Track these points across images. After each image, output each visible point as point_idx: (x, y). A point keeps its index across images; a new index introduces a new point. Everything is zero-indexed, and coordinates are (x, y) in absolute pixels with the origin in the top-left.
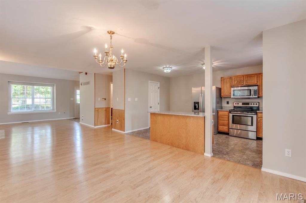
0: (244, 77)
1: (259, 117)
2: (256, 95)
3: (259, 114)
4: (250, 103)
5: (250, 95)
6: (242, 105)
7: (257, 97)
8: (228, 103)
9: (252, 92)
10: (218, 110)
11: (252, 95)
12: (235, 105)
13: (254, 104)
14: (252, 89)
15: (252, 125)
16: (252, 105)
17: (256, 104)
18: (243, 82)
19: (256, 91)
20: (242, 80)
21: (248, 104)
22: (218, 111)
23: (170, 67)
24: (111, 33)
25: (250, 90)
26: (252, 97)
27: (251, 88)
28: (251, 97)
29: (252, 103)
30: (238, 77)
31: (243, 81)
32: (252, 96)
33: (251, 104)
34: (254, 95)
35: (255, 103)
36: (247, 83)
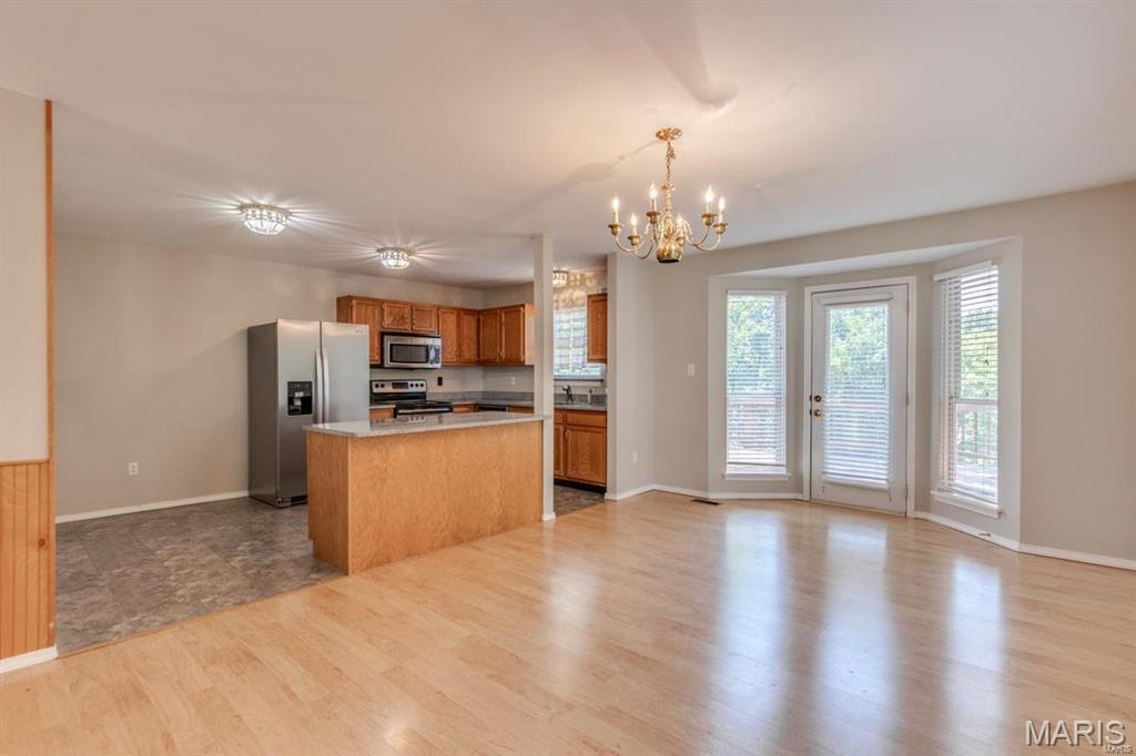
4: (410, 383)
5: (427, 361)
6: (393, 388)
9: (431, 355)
11: (430, 362)
13: (417, 385)
14: (431, 345)
17: (422, 385)
21: (404, 385)
23: (283, 206)
24: (664, 135)
25: (427, 348)
27: (429, 342)
28: (429, 366)
30: (396, 306)
36: (416, 327)
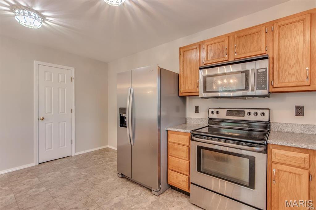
0: (231, 38)
1: (274, 159)
2: (264, 88)
3: (274, 151)
4: (246, 111)
5: (247, 88)
6: (227, 115)
7: (265, 92)
8: (197, 109)
9: (252, 80)
10: (169, 129)
11: (250, 88)
12: (211, 116)
13: (256, 114)
14: (253, 70)
15: (251, 185)
16: (252, 118)
17: (263, 114)
18: (228, 54)
19: (264, 74)
20: (226, 47)
21: (242, 113)
22: (167, 131)
25: (247, 73)
26: (253, 93)
27: (249, 66)
28: (249, 93)
29: (251, 111)
30: (216, 41)
31: (228, 49)
32: (253, 90)
33: (249, 113)
34: (259, 88)
35: (259, 112)
36: (239, 54)
